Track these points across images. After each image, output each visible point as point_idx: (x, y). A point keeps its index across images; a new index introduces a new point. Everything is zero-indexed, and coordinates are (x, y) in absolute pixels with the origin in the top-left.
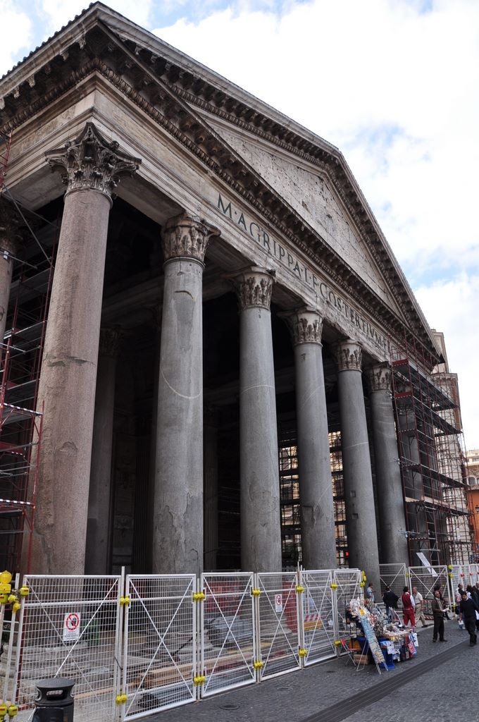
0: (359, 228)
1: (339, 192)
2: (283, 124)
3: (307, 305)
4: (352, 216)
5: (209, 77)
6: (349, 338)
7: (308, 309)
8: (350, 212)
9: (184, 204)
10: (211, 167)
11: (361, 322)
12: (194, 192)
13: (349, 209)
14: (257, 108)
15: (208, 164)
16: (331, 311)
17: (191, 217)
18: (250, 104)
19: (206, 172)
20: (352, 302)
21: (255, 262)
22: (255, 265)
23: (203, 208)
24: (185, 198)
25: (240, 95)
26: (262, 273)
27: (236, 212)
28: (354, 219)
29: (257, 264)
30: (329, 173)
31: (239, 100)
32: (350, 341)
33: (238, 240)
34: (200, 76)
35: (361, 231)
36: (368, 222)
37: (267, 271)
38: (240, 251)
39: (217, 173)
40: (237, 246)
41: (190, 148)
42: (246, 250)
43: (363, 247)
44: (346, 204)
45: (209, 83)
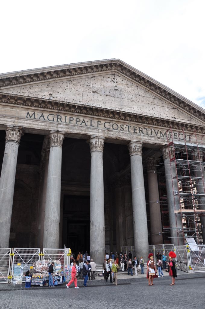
0: (145, 86)
1: (126, 75)
2: (66, 68)
3: (91, 136)
4: (138, 82)
5: (10, 75)
6: (131, 141)
7: (92, 137)
8: (137, 81)
9: (5, 123)
10: (20, 105)
11: (144, 131)
12: (10, 117)
13: (135, 80)
14: (44, 71)
15: (17, 104)
16: (112, 133)
17: (8, 126)
18: (39, 71)
19: (18, 107)
20: (132, 124)
21: (50, 129)
22: (50, 131)
23: (16, 121)
24: (6, 121)
25: (31, 72)
26: (53, 133)
27: (38, 115)
28: (140, 83)
29: (51, 130)
30: (116, 69)
31: (32, 74)
32: (132, 142)
33: (38, 125)
34: (6, 77)
35: (146, 86)
36: (148, 81)
37: (56, 131)
38: (39, 129)
39: (23, 105)
40: (37, 127)
41: (7, 103)
42: (43, 127)
43: (151, 93)
44: (132, 79)
45: (12, 77)
